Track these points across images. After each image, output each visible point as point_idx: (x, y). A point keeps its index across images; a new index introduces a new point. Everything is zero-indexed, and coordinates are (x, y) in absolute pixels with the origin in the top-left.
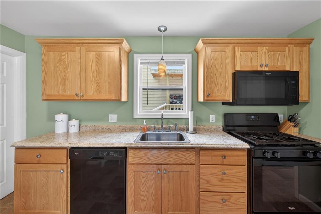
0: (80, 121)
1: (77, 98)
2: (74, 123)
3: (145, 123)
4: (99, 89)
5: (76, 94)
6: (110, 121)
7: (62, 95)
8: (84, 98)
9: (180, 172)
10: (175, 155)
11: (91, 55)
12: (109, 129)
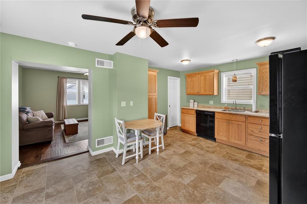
0: (198, 103)
1: (197, 94)
2: (196, 103)
3: (226, 105)
4: (205, 90)
5: (197, 93)
6: (210, 104)
7: (193, 93)
8: (200, 94)
9: (238, 124)
10: (235, 117)
11: (202, 78)
12: (209, 107)
